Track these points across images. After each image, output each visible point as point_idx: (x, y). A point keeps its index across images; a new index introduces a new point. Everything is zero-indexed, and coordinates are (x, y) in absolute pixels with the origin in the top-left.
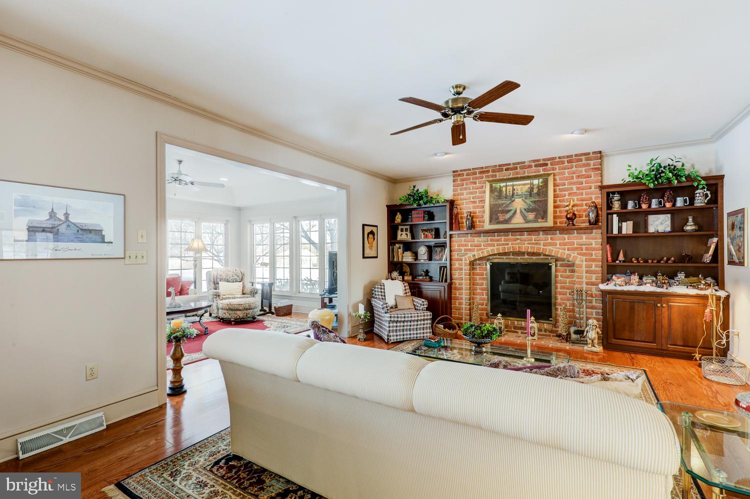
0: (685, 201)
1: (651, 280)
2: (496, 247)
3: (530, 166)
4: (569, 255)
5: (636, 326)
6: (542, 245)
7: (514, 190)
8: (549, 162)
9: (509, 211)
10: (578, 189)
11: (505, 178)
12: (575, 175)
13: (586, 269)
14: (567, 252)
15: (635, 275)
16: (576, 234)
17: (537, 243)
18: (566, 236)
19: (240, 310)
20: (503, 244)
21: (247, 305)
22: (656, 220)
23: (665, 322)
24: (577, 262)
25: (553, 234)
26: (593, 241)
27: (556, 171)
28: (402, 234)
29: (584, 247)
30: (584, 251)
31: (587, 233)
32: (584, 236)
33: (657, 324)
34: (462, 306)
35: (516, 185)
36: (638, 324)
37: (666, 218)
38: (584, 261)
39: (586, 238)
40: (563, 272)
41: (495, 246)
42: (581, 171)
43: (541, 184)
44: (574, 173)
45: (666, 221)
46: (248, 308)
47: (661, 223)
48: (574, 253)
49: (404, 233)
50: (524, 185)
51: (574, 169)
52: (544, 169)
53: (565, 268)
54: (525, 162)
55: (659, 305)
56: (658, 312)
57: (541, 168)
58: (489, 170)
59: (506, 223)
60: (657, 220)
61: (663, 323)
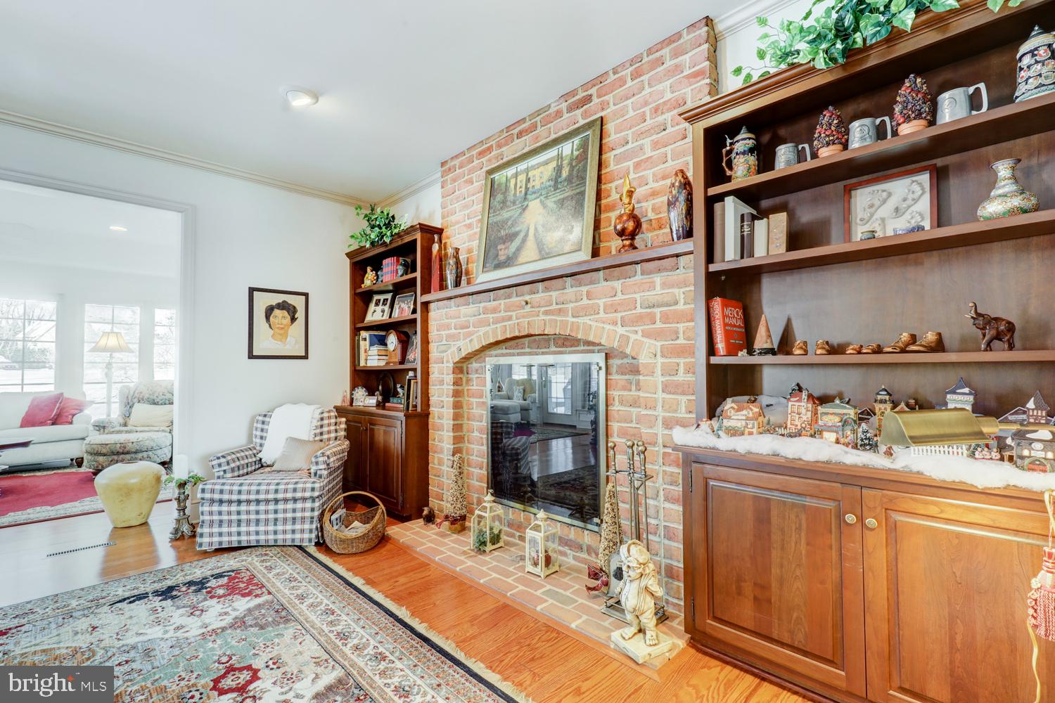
0: (974, 101)
1: (837, 419)
2: (493, 326)
3: (559, 114)
4: (625, 339)
5: (774, 585)
6: (570, 314)
7: (528, 180)
8: (593, 91)
9: (516, 235)
10: (656, 145)
11: (516, 155)
12: (647, 109)
13: (664, 379)
14: (621, 330)
15: (799, 401)
16: (639, 277)
17: (560, 310)
18: (617, 284)
19: (104, 455)
20: (503, 319)
21: (119, 445)
22: (877, 203)
23: (878, 590)
24: (643, 359)
25: (592, 283)
26: (679, 293)
27: (609, 110)
28: (375, 311)
29: (657, 311)
30: (659, 325)
31: (666, 270)
32: (658, 279)
33: (847, 594)
34: (443, 468)
35: (533, 168)
36: (781, 582)
37: (916, 187)
38: (659, 354)
39: (664, 285)
40: (624, 389)
41: (489, 325)
42: (662, 93)
43: (576, 153)
44: (646, 104)
45: (916, 201)
46: (121, 451)
47: (897, 210)
48: (636, 332)
49: (380, 307)
50: (546, 163)
51: (647, 90)
52: (586, 111)
53: (627, 377)
54: (549, 106)
55: (850, 518)
56: (852, 547)
57: (579, 112)
58: (492, 146)
59: (508, 266)
60: (884, 201)
61: (869, 594)
